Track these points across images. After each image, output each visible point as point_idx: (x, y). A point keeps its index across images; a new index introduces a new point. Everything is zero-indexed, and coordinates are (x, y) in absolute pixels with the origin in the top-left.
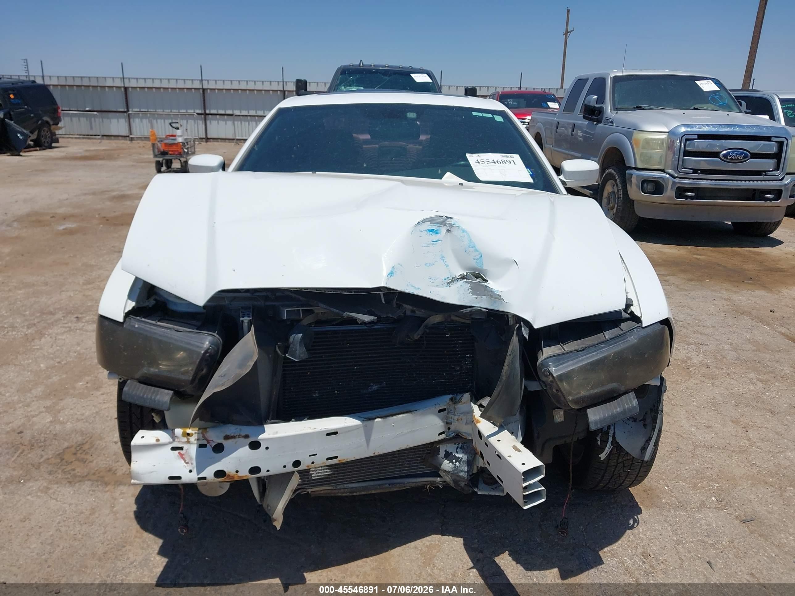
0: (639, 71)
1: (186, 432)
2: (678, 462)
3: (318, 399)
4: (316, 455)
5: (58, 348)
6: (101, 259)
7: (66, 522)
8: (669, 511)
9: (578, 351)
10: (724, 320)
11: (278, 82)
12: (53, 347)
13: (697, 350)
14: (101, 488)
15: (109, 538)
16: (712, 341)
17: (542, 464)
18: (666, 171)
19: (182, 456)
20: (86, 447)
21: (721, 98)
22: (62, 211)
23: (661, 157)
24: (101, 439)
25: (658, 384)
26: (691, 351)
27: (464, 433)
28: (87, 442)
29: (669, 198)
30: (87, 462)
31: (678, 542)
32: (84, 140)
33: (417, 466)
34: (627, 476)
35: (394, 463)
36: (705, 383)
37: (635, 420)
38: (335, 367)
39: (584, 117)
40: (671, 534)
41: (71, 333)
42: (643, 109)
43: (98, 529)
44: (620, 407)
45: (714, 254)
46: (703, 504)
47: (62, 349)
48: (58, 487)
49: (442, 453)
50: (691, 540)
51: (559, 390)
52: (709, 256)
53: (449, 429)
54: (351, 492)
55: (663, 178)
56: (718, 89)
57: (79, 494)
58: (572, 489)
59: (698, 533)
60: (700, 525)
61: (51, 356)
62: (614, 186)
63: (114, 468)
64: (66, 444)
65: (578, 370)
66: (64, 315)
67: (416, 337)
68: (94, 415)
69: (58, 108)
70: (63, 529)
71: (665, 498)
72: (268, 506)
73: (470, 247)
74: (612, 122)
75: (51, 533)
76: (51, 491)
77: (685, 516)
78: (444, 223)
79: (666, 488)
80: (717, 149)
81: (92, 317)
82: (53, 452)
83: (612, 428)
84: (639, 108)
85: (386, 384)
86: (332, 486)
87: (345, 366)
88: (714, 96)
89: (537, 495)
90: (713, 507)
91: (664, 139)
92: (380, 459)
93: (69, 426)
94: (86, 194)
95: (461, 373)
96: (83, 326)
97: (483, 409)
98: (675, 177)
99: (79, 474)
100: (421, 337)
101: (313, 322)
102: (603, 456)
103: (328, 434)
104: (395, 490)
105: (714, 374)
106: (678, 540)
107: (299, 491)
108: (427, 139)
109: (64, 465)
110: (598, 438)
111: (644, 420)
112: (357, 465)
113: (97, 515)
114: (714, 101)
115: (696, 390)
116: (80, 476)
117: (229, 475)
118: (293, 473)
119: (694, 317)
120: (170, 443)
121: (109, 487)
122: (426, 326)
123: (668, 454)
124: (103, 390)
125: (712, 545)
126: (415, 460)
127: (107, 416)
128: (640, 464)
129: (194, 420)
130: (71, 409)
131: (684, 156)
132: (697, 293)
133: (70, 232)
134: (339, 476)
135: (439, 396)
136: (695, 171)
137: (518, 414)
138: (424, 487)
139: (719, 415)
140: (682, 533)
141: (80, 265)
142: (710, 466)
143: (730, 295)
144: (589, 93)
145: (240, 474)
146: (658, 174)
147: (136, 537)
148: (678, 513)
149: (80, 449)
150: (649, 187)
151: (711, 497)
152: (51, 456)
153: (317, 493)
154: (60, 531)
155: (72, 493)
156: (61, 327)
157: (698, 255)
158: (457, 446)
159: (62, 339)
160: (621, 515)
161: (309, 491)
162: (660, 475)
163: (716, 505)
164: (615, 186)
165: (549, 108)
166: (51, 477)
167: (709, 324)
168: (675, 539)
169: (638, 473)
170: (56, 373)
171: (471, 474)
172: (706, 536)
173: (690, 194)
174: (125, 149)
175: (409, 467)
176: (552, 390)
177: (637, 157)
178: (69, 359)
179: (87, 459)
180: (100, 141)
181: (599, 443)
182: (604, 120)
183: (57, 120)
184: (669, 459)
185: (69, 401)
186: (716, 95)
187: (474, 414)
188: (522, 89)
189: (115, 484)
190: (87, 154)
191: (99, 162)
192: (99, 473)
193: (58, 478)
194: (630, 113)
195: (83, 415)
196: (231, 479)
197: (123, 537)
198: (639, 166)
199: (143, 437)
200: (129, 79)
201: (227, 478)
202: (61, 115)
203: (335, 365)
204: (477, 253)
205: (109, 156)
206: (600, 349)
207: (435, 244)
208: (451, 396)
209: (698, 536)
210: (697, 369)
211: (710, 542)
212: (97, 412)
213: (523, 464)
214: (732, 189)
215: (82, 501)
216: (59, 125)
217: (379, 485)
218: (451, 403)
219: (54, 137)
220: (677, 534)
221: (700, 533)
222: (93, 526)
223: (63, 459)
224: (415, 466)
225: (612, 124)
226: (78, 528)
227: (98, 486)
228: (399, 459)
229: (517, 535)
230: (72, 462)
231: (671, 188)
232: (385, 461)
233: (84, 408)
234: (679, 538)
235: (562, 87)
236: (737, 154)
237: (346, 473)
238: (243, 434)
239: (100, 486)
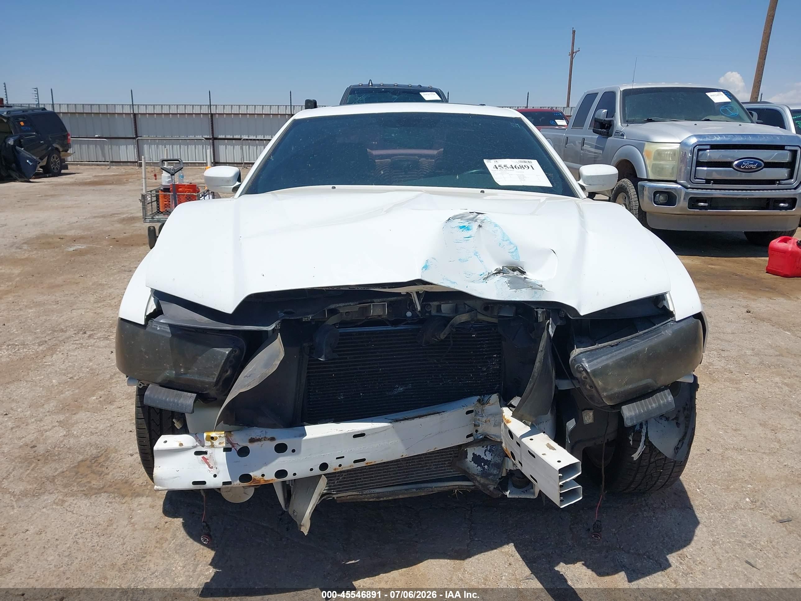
0: (649, 85)
1: (210, 436)
2: (708, 464)
3: (343, 402)
4: (343, 457)
5: (70, 364)
6: (112, 279)
7: (83, 534)
8: (703, 512)
9: (612, 346)
10: (744, 327)
11: (286, 106)
12: (65, 363)
13: (718, 356)
14: (119, 500)
15: (128, 549)
16: (733, 346)
17: (578, 461)
18: (679, 181)
19: (205, 460)
20: (102, 460)
21: (732, 109)
22: (72, 233)
23: (673, 169)
24: (116, 451)
25: (691, 381)
26: (712, 357)
27: (493, 435)
28: (102, 455)
29: (682, 209)
30: (103, 475)
31: (714, 543)
32: (93, 167)
33: (445, 470)
34: (659, 477)
35: (421, 467)
36: (729, 387)
37: (667, 419)
38: (360, 369)
39: (595, 131)
40: (706, 535)
41: (83, 349)
42: (654, 121)
43: (116, 541)
44: (655, 403)
45: (729, 264)
46: (737, 506)
47: (75, 365)
48: (74, 500)
49: (470, 457)
50: (728, 540)
51: (593, 386)
52: (723, 266)
53: (477, 431)
54: (378, 498)
55: (675, 189)
56: (729, 100)
57: (95, 506)
58: (604, 491)
59: (734, 533)
60: (736, 525)
61: (63, 371)
62: (625, 198)
63: (131, 480)
64: (81, 458)
65: (612, 365)
66: (76, 332)
67: (442, 336)
68: (109, 428)
69: (68, 135)
70: (80, 541)
71: (697, 500)
72: (294, 512)
73: (504, 241)
74: (623, 135)
75: (68, 545)
76: (67, 504)
77: (720, 517)
78: (475, 219)
79: (698, 490)
80: (729, 160)
81: (103, 334)
82: (68, 465)
83: (644, 427)
84: (650, 121)
85: (412, 386)
86: (358, 491)
87: (370, 368)
88: (725, 107)
89: (573, 493)
90: (748, 508)
91: (676, 150)
92: (407, 463)
93: (83, 439)
94: (95, 217)
95: (488, 374)
96: (95, 343)
97: (513, 409)
98: (687, 188)
99: (95, 486)
100: (446, 338)
101: (337, 323)
102: (636, 456)
103: (355, 436)
104: (423, 494)
105: (739, 379)
106: (714, 541)
107: (325, 497)
108: (438, 153)
109: (80, 478)
110: (630, 438)
111: (677, 418)
112: (383, 469)
113: (114, 527)
114: (725, 111)
115: (721, 394)
116: (96, 489)
117: (255, 479)
118: (320, 476)
119: (713, 324)
120: (194, 447)
121: (127, 499)
122: (452, 325)
123: (697, 457)
124: (116, 404)
125: (750, 545)
126: (442, 464)
127: (122, 430)
128: (673, 463)
129: (218, 423)
130: (85, 423)
131: (697, 166)
132: (714, 301)
133: (80, 253)
134: (365, 481)
135: (465, 398)
136: (708, 181)
137: (549, 413)
138: (452, 491)
139: (746, 418)
140: (718, 534)
141: (91, 284)
142: (741, 468)
143: (748, 303)
144: (599, 107)
145: (266, 478)
146: (671, 185)
147: (156, 547)
148: (712, 514)
149: (95, 462)
150: (662, 198)
151: (745, 498)
152: (65, 470)
153: (343, 498)
154: (77, 543)
155: (88, 505)
156: (73, 344)
157: (712, 265)
158: (485, 448)
159: (74, 356)
160: (654, 517)
161: (335, 496)
162: (690, 478)
163: (750, 506)
164: (627, 198)
165: (557, 125)
166: (66, 490)
167: (729, 331)
168: (712, 540)
169: (671, 474)
170: (68, 388)
171: (500, 477)
172: (743, 536)
173: (702, 204)
174: (134, 174)
175: (436, 471)
176: (586, 387)
177: (649, 169)
178: (81, 375)
179: (103, 472)
180: (108, 167)
181: (631, 442)
182: (614, 133)
183: (66, 147)
184: (699, 462)
185: (82, 415)
186: (726, 107)
187: (504, 414)
188: (528, 108)
189: (132, 496)
190: (96, 179)
191: (109, 187)
192: (115, 485)
193: (74, 491)
194: (641, 125)
195: (97, 428)
196: (257, 483)
197: (143, 548)
198: (651, 177)
199: (166, 442)
200: (138, 105)
201: (253, 482)
202: (71, 142)
203: (360, 367)
204: (512, 246)
205: (118, 181)
206: (633, 344)
207: (467, 240)
208: (479, 397)
209: (734, 536)
210: (720, 374)
211: (747, 542)
212: (111, 426)
213: (559, 461)
214: (746, 198)
215: (99, 512)
216: (69, 152)
217: (406, 490)
218: (478, 405)
219: (63, 164)
220: (712, 535)
221: (736, 534)
222: (111, 538)
223: (79, 472)
224: (442, 470)
225: (623, 137)
226: (96, 539)
227: (115, 498)
228: (426, 463)
229: (547, 538)
230: (87, 475)
231: (684, 199)
232: (412, 465)
233: (98, 422)
234: (715, 539)
235: (568, 106)
236: (750, 164)
237: (372, 477)
238: (269, 436)
239: (116, 498)
